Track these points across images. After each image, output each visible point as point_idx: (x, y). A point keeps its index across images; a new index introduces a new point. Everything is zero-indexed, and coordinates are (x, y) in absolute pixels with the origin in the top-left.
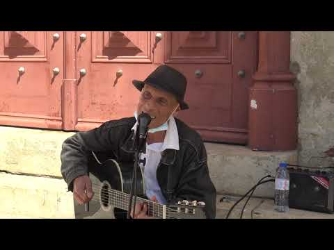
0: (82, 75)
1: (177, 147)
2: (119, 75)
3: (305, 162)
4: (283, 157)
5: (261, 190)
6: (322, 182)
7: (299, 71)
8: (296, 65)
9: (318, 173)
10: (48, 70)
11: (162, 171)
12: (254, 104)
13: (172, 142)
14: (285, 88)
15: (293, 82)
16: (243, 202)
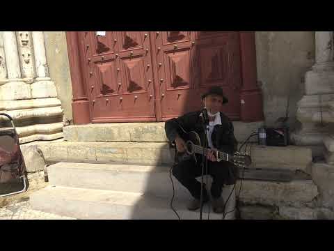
0: (163, 97)
1: (221, 124)
2: (179, 95)
3: (268, 125)
4: (260, 124)
5: (252, 139)
6: (281, 133)
7: (261, 85)
8: (261, 82)
9: (277, 129)
10: (147, 96)
11: (213, 134)
12: (243, 102)
13: (218, 121)
14: (256, 93)
15: (259, 90)
16: (245, 145)
